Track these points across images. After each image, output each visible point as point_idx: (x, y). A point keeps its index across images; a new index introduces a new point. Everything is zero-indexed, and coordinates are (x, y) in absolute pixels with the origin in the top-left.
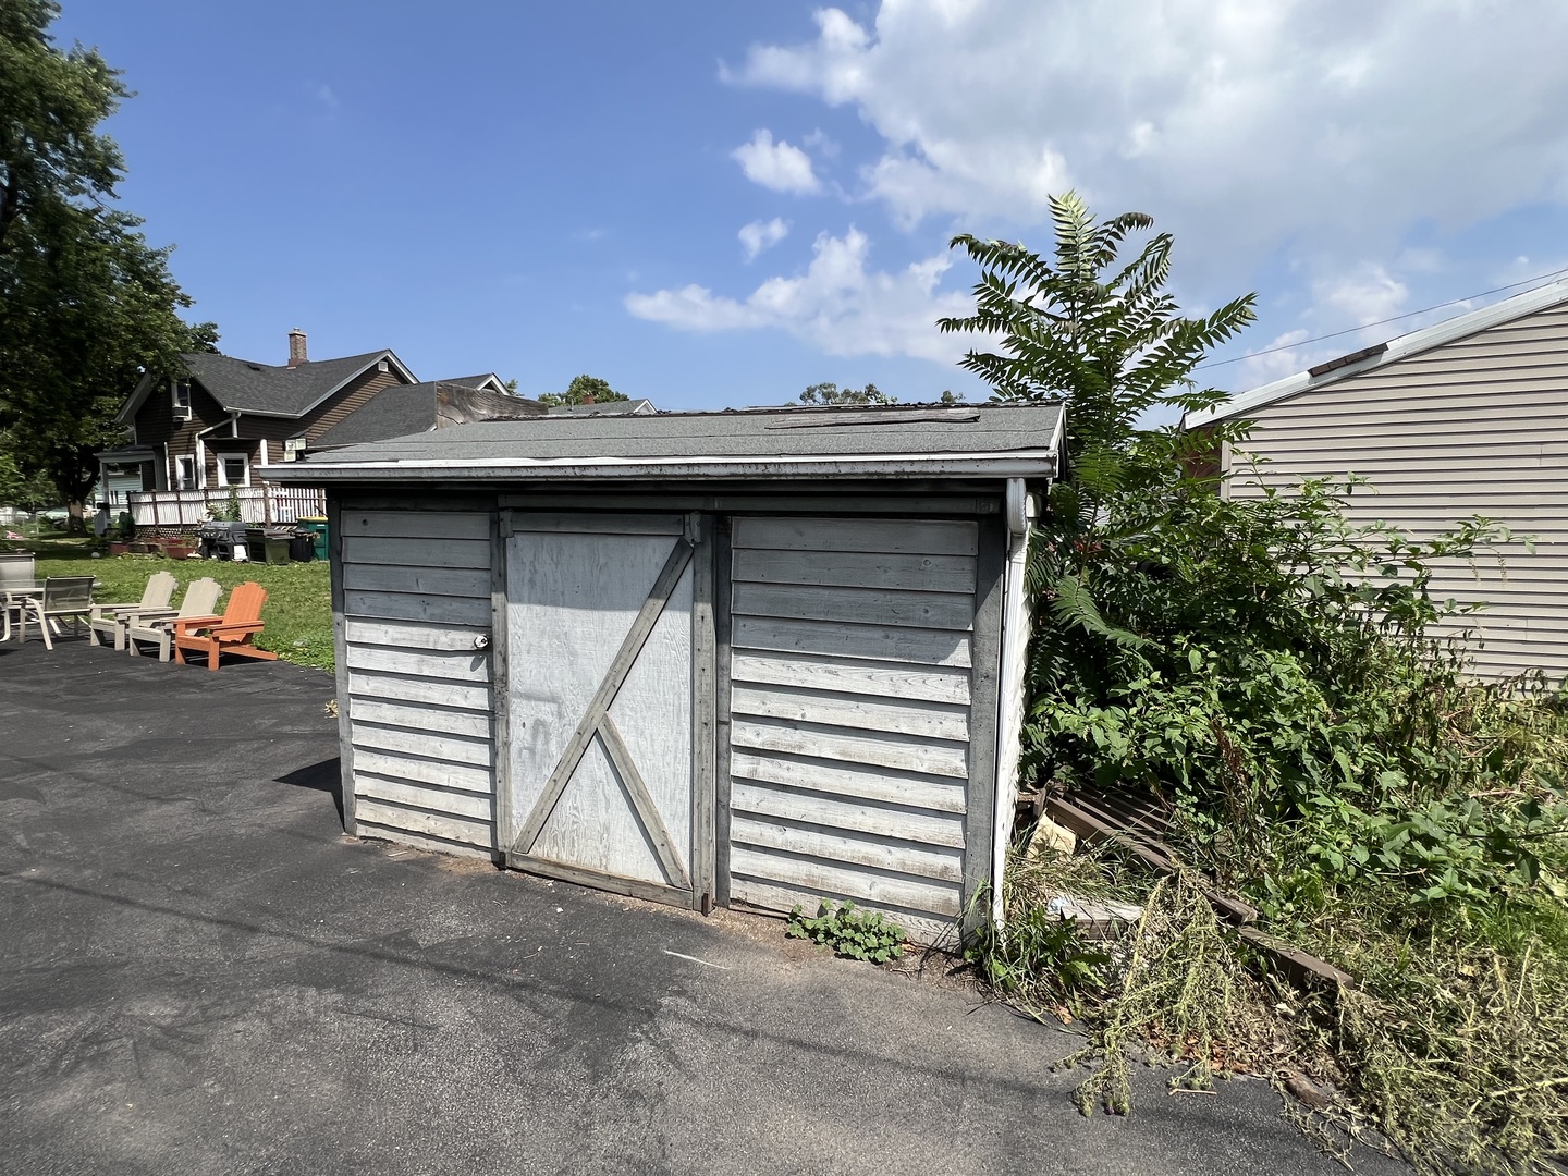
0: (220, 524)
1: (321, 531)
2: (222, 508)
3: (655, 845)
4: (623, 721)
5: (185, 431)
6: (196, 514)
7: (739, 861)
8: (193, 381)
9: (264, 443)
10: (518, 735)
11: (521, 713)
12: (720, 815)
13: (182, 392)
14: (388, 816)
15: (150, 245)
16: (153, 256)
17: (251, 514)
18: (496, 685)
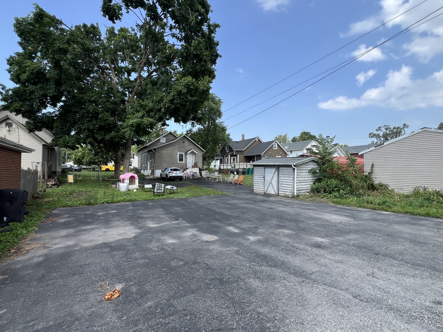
0: (233, 169)
1: (247, 170)
2: (233, 166)
3: (274, 191)
4: (272, 182)
5: (227, 153)
6: (229, 167)
7: (280, 192)
8: (229, 146)
9: (238, 155)
10: (266, 183)
11: (266, 182)
12: (278, 189)
13: (227, 147)
14: (256, 191)
15: (225, 126)
16: (225, 127)
17: (237, 167)
18: (264, 180)
